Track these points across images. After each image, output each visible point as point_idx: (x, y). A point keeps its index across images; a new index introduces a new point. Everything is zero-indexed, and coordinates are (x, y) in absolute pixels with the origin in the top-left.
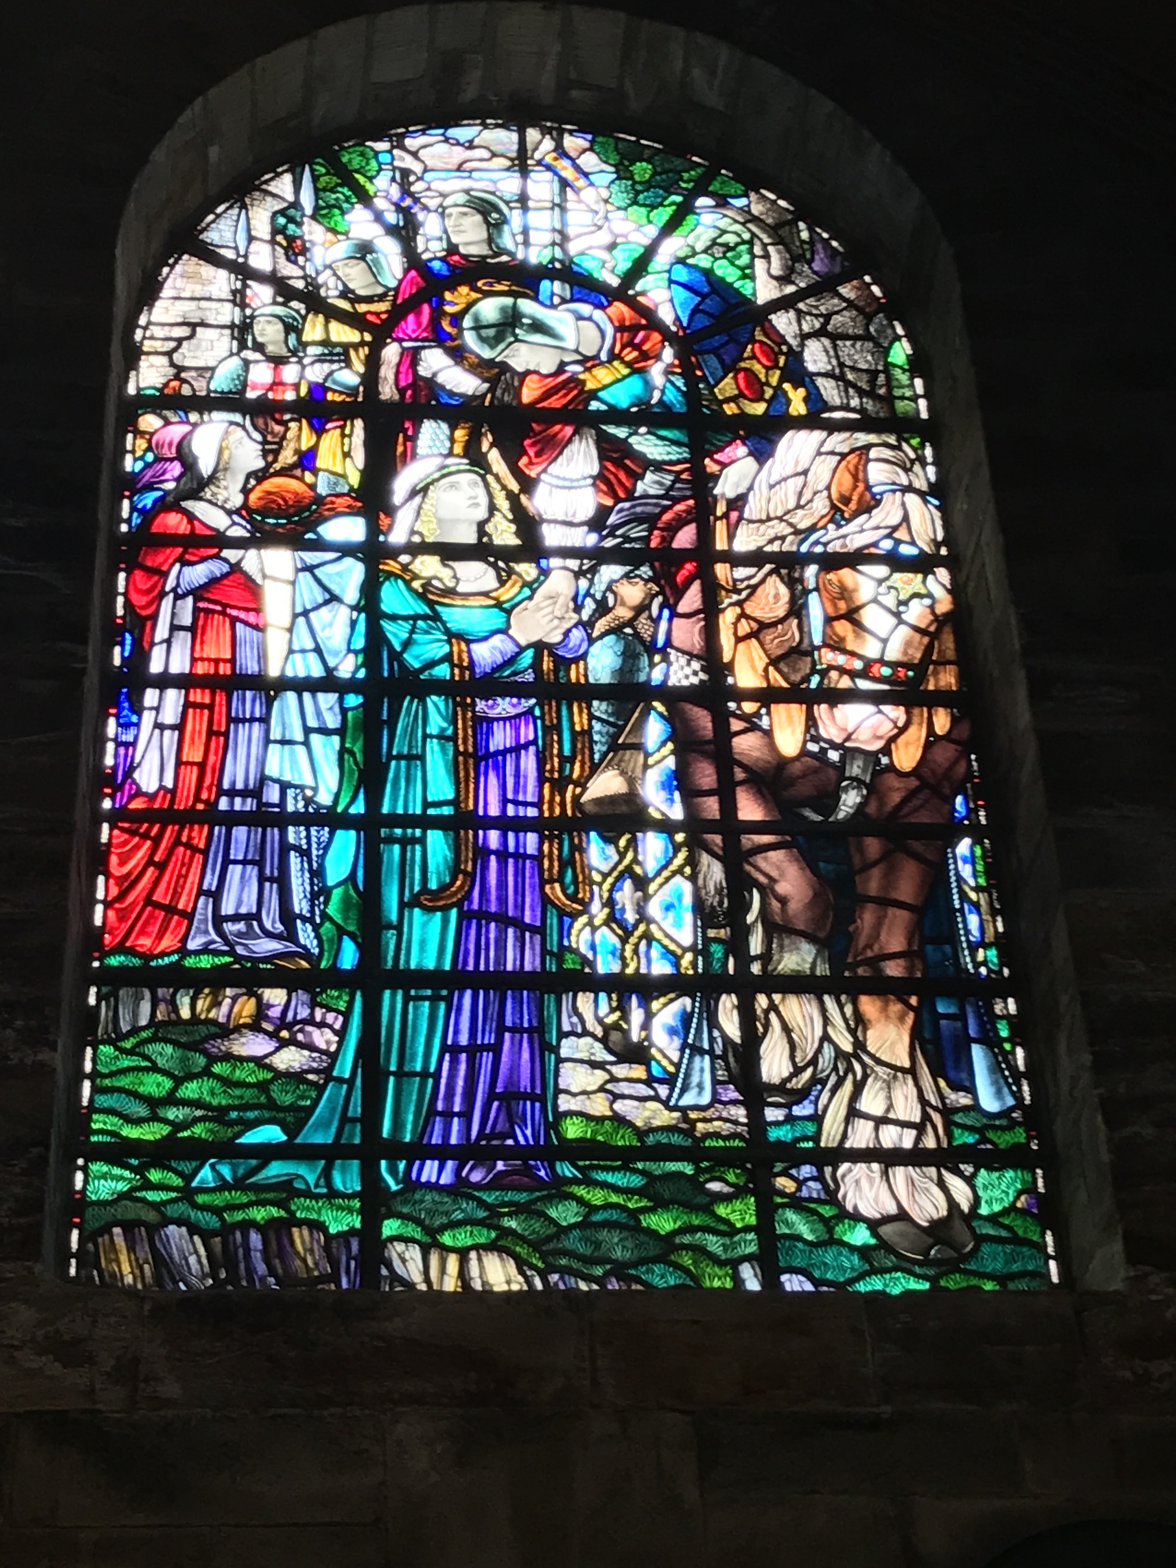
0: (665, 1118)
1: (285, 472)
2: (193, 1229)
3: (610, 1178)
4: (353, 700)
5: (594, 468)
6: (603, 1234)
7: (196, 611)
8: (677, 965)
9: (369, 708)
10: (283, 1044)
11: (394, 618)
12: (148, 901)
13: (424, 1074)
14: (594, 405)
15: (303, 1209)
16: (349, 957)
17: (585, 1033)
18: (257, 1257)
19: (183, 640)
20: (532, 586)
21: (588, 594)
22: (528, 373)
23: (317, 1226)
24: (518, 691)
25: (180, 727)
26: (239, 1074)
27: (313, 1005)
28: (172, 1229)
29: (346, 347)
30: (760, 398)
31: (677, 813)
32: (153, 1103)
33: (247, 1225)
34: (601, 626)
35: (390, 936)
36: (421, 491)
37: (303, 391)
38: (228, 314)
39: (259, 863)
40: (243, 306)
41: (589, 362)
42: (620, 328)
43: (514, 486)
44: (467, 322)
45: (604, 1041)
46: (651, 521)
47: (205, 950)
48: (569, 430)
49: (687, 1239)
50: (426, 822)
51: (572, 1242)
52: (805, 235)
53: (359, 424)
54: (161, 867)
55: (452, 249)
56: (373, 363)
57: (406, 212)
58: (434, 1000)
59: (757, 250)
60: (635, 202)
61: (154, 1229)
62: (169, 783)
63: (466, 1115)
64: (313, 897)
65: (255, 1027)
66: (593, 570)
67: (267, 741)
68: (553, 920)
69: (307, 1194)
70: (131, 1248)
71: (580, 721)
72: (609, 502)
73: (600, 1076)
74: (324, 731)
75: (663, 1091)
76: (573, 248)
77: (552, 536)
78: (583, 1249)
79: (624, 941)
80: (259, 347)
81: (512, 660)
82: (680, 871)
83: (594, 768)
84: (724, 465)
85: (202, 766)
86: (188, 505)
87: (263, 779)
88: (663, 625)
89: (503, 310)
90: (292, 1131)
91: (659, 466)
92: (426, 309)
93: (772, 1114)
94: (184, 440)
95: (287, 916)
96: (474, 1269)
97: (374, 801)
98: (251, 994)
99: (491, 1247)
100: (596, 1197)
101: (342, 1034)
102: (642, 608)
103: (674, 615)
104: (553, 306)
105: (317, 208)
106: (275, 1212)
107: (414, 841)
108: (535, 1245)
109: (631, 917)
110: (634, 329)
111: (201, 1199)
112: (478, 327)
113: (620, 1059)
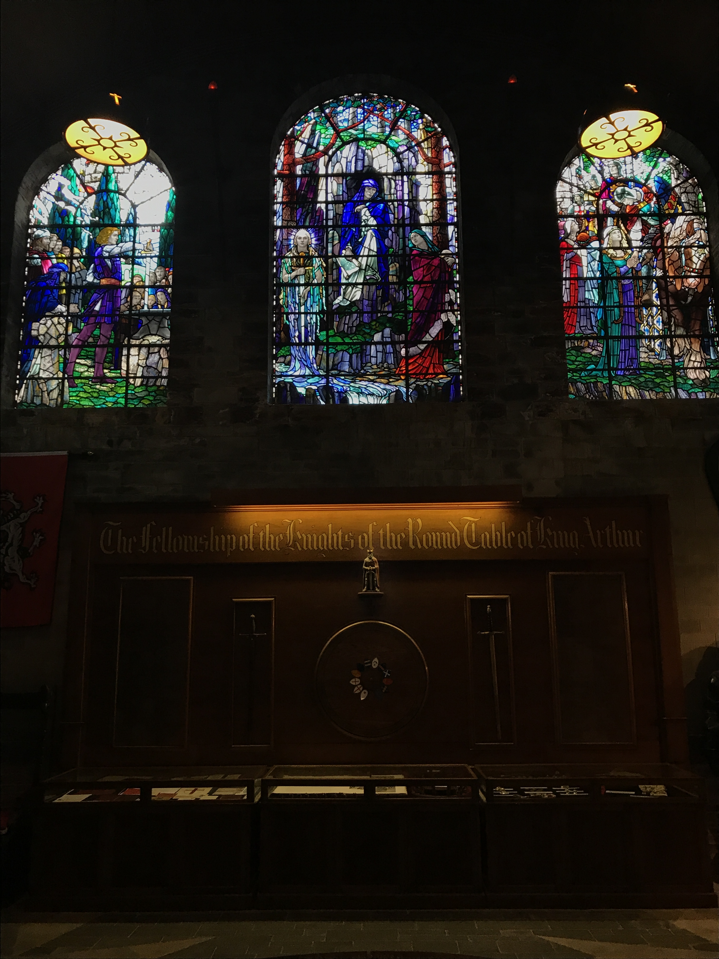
0: (658, 362)
1: (583, 232)
2: (582, 383)
3: (649, 373)
4: (600, 281)
5: (641, 228)
6: (648, 383)
7: (570, 263)
8: (659, 333)
9: (602, 283)
10: (593, 350)
11: (606, 263)
12: (568, 324)
13: (617, 355)
14: (641, 212)
16: (603, 334)
17: (644, 347)
18: (593, 388)
19: (568, 270)
20: (631, 255)
21: (641, 256)
22: (627, 205)
23: (601, 382)
24: (629, 278)
25: (569, 288)
27: (598, 343)
28: (578, 383)
29: (592, 201)
30: (673, 209)
31: (659, 303)
32: (572, 361)
33: (590, 382)
35: (610, 329)
36: (609, 234)
37: (585, 212)
38: (569, 195)
39: (586, 316)
40: (572, 193)
41: (639, 202)
42: (645, 193)
43: (626, 232)
44: (615, 194)
45: (647, 348)
46: (652, 239)
47: (579, 333)
48: (636, 218)
50: (614, 307)
51: (643, 384)
52: (681, 167)
53: (596, 219)
54: (569, 317)
55: (611, 175)
56: (598, 204)
57: (601, 166)
58: (618, 341)
59: (672, 172)
60: (647, 161)
61: (575, 384)
62: (569, 300)
63: (625, 362)
64: (596, 322)
65: (588, 347)
66: (642, 251)
67: (585, 291)
68: (637, 325)
70: (572, 387)
71: (641, 284)
72: (644, 235)
73: (646, 355)
74: (595, 288)
75: (657, 357)
76: (635, 174)
77: (635, 244)
78: (645, 386)
79: (650, 328)
80: (576, 203)
81: (628, 271)
83: (644, 294)
85: (574, 296)
86: (566, 240)
87: (585, 298)
88: (655, 262)
89: (622, 190)
90: (596, 366)
91: (653, 226)
92: (607, 191)
94: (564, 224)
95: (592, 326)
96: (628, 389)
97: (605, 303)
98: (587, 341)
99: (630, 385)
101: (603, 348)
102: (651, 259)
103: (657, 260)
104: (631, 189)
105: (584, 167)
107: (612, 310)
108: (637, 385)
109: (651, 324)
110: (648, 193)
111: (583, 378)
112: (617, 195)
113: (650, 351)
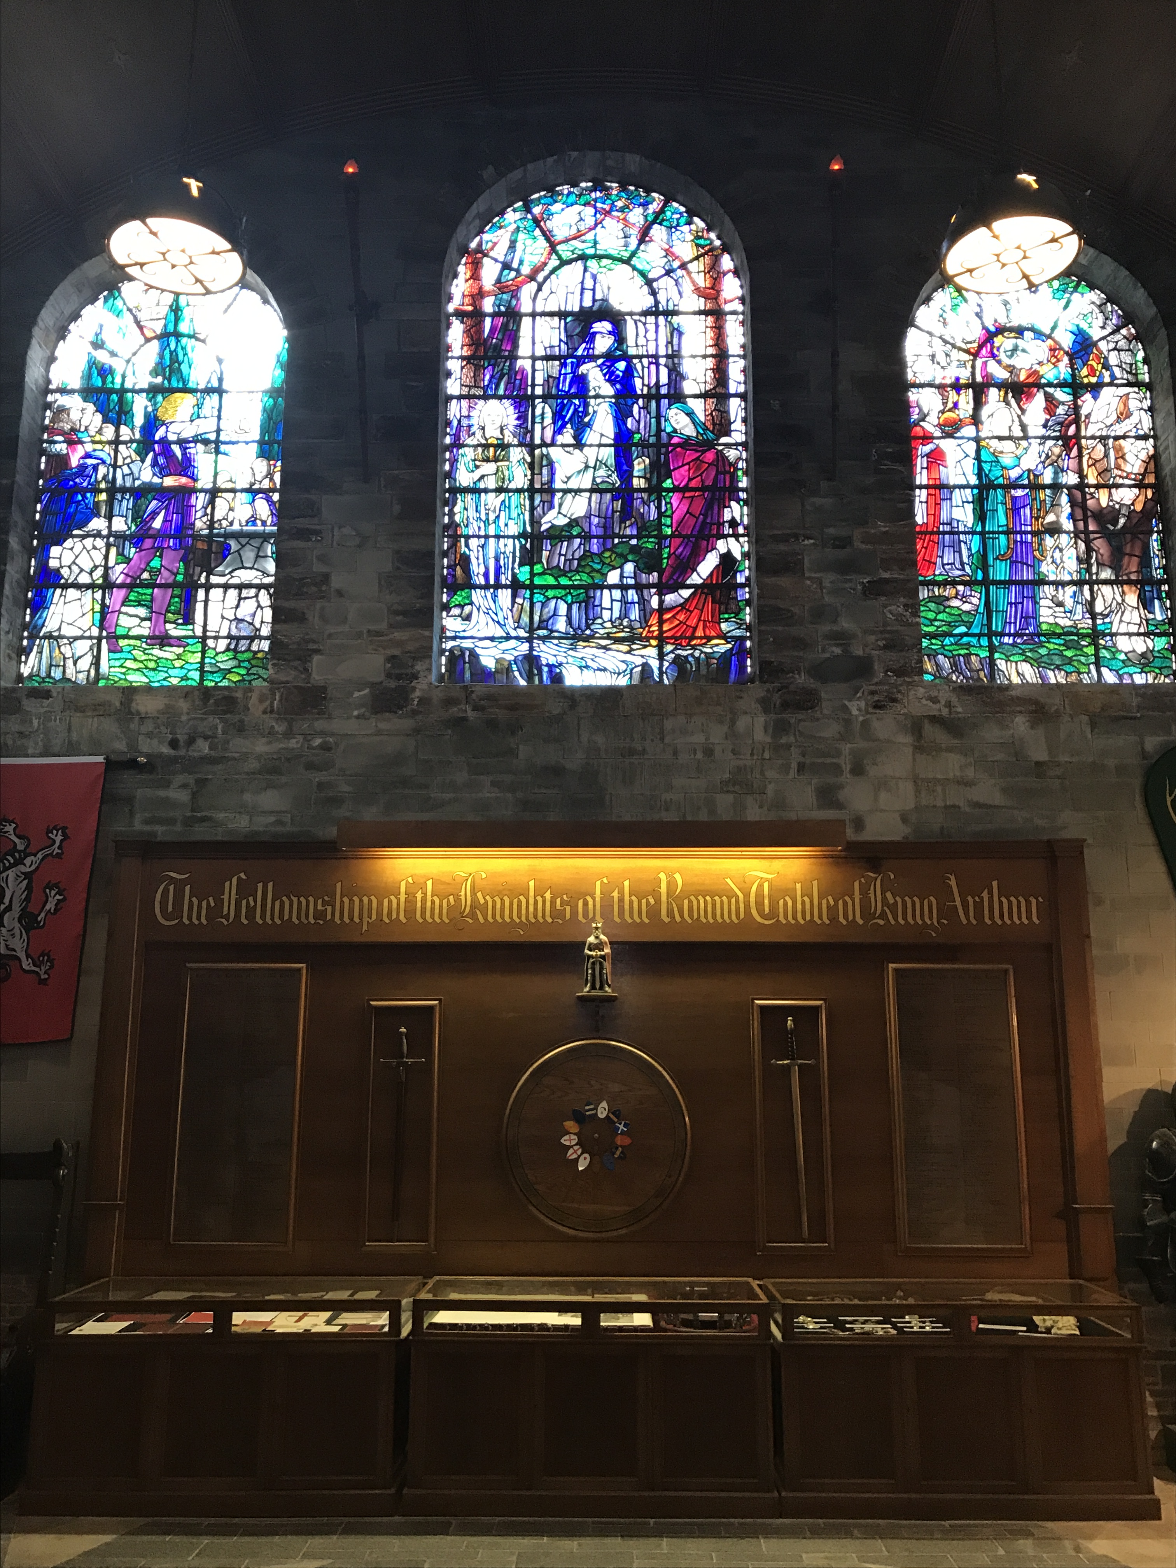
0: (1070, 623)
1: (950, 410)
2: (945, 656)
4: (976, 491)
5: (1044, 405)
6: (1053, 657)
7: (928, 461)
9: (980, 494)
11: (986, 462)
12: (924, 559)
13: (1003, 611)
14: (1043, 381)
15: (973, 650)
16: (980, 576)
18: (963, 664)
19: (925, 472)
20: (1026, 449)
22: (1022, 369)
24: (1023, 487)
25: (927, 502)
26: (953, 612)
27: (971, 590)
28: (939, 656)
29: (965, 362)
30: (1095, 376)
31: (1071, 527)
32: (931, 621)
35: (991, 569)
36: (991, 415)
37: (953, 379)
38: (928, 351)
39: (953, 547)
41: (1040, 363)
42: (1051, 350)
43: (1019, 413)
44: (1002, 350)
45: (1052, 600)
47: (940, 574)
48: (1036, 390)
49: (1074, 658)
50: (999, 533)
51: (1045, 659)
52: (1110, 309)
53: (971, 390)
55: (996, 321)
56: (973, 367)
58: (1004, 588)
59: (1094, 316)
61: (935, 657)
62: (925, 521)
63: (1015, 623)
64: (969, 557)
65: (956, 597)
66: (1044, 443)
67: (952, 506)
68: (1036, 563)
69: (974, 646)
70: (930, 661)
71: (1042, 497)
72: (1048, 417)
74: (968, 502)
75: (1069, 615)
77: (1031, 432)
78: (1048, 661)
81: (1021, 476)
83: (1047, 513)
85: (934, 515)
86: (922, 423)
87: (952, 519)
88: (1066, 461)
89: (1013, 344)
90: (969, 628)
92: (989, 345)
94: (919, 398)
95: (962, 564)
96: (1019, 667)
97: (983, 526)
99: (1024, 661)
100: (1051, 646)
101: (980, 599)
102: (1059, 456)
103: (1069, 458)
104: (1028, 342)
106: (966, 651)
107: (996, 538)
108: (1035, 660)
110: (1054, 350)
111: (946, 648)
112: (1005, 352)
113: (1057, 605)
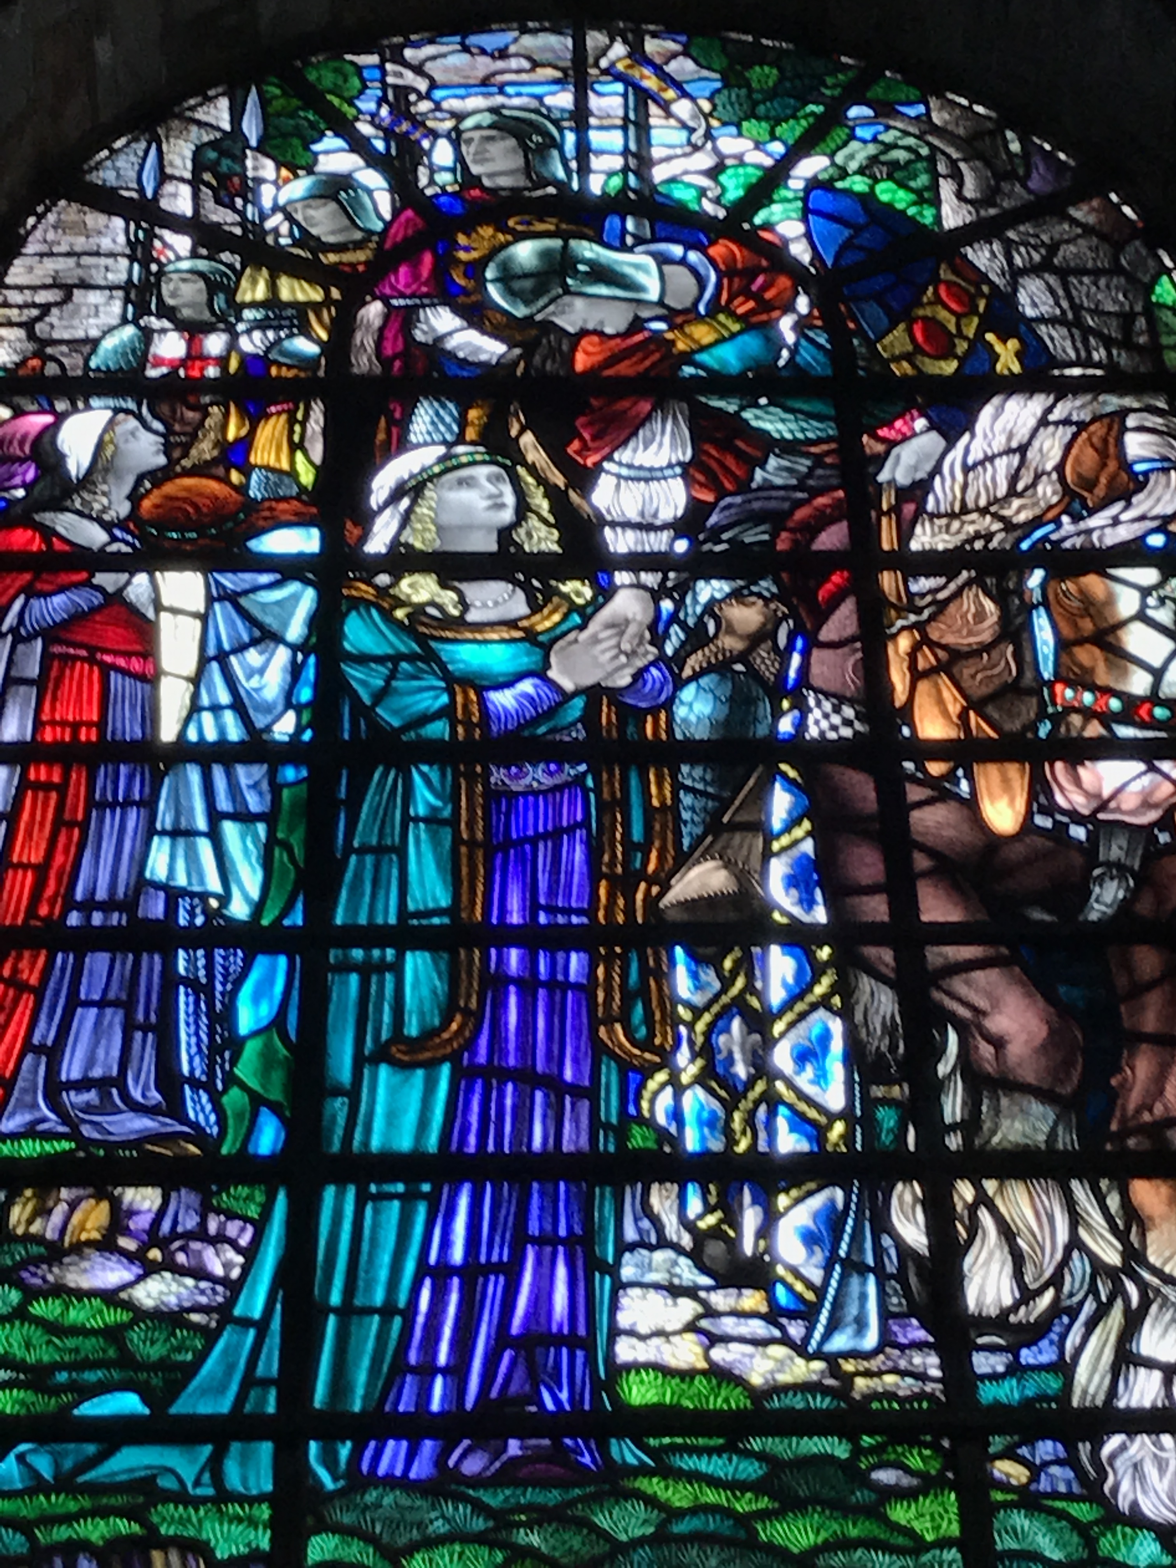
0: (800, 1370)
1: (198, 470)
3: (704, 1465)
4: (291, 773)
5: (685, 453)
6: (692, 1554)
7: (47, 658)
8: (818, 1139)
10: (150, 1270)
11: (363, 659)
13: (388, 1311)
14: (688, 370)
15: (171, 1521)
16: (268, 1138)
17: (663, 1243)
19: (24, 697)
20: (587, 613)
21: (674, 618)
22: (584, 333)
23: (195, 1548)
24: (558, 754)
25: (10, 817)
26: (76, 1316)
27: (204, 1212)
29: (301, 309)
30: (947, 353)
33: (74, 1548)
34: (694, 662)
35: (339, 1106)
36: (411, 489)
37: (234, 365)
39: (128, 1006)
40: (147, 260)
41: (679, 316)
42: (728, 273)
43: (559, 480)
44: (491, 272)
45: (696, 1256)
46: (776, 520)
47: (30, 1132)
49: (837, 1560)
50: (404, 938)
52: (1015, 147)
53: (318, 405)
55: (471, 181)
56: (343, 328)
57: (401, 139)
58: (408, 1199)
59: (942, 168)
60: (751, 115)
63: (458, 1371)
64: (214, 1052)
65: (106, 1245)
66: (684, 589)
67: (151, 832)
68: (610, 1076)
71: (660, 793)
72: (709, 497)
73: (687, 1308)
74: (243, 817)
75: (796, 1330)
76: (659, 174)
79: (730, 1107)
80: (166, 312)
81: (551, 711)
82: (824, 1002)
83: (682, 859)
84: (892, 444)
85: (42, 869)
86: (42, 516)
87: (141, 885)
88: (796, 660)
89: (545, 255)
90: (158, 1399)
91: (788, 448)
92: (427, 256)
93: (983, 1363)
94: (46, 434)
95: (169, 1082)
98: (99, 1196)
100: (680, 1495)
101: (250, 1252)
102: (762, 636)
103: (812, 644)
104: (624, 248)
105: (266, 138)
106: (122, 1526)
107: (382, 967)
109: (741, 1070)
110: (751, 273)
112: (507, 278)
113: (722, 1282)
